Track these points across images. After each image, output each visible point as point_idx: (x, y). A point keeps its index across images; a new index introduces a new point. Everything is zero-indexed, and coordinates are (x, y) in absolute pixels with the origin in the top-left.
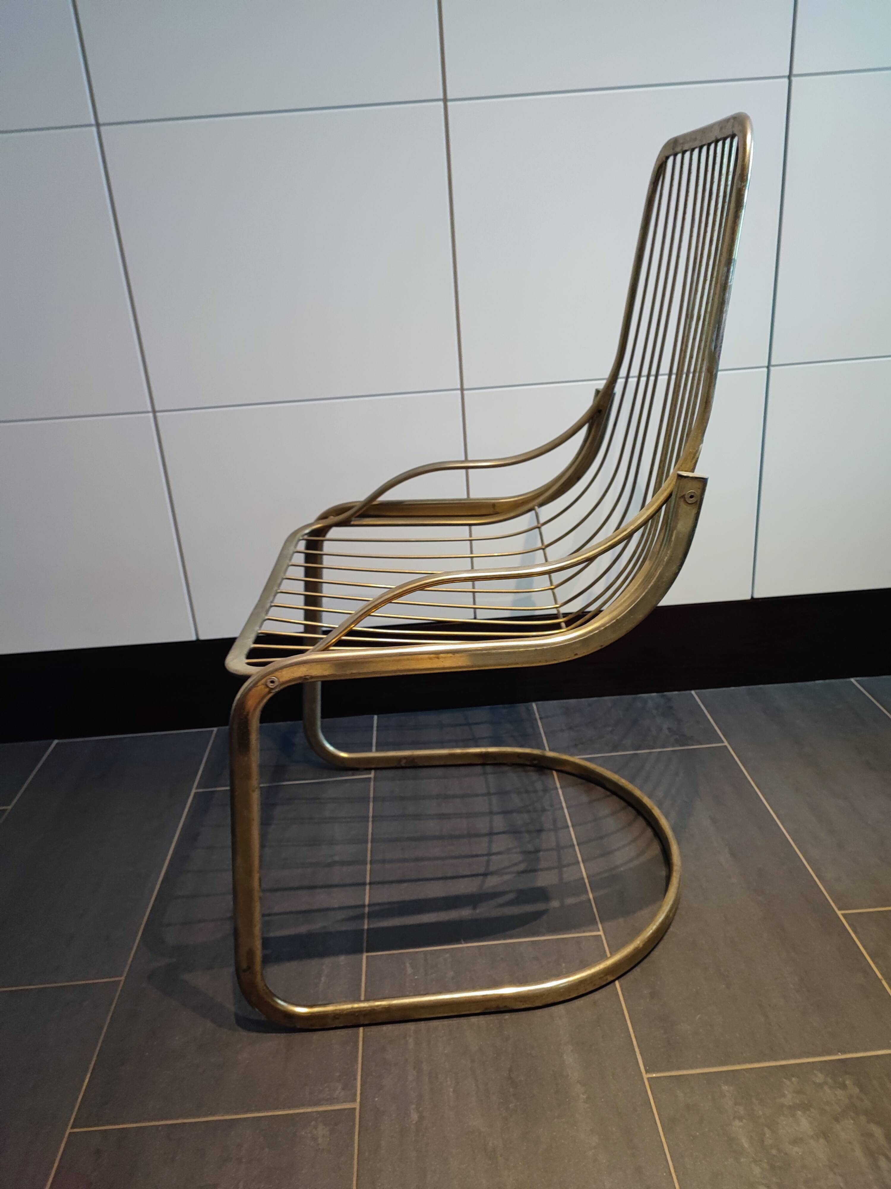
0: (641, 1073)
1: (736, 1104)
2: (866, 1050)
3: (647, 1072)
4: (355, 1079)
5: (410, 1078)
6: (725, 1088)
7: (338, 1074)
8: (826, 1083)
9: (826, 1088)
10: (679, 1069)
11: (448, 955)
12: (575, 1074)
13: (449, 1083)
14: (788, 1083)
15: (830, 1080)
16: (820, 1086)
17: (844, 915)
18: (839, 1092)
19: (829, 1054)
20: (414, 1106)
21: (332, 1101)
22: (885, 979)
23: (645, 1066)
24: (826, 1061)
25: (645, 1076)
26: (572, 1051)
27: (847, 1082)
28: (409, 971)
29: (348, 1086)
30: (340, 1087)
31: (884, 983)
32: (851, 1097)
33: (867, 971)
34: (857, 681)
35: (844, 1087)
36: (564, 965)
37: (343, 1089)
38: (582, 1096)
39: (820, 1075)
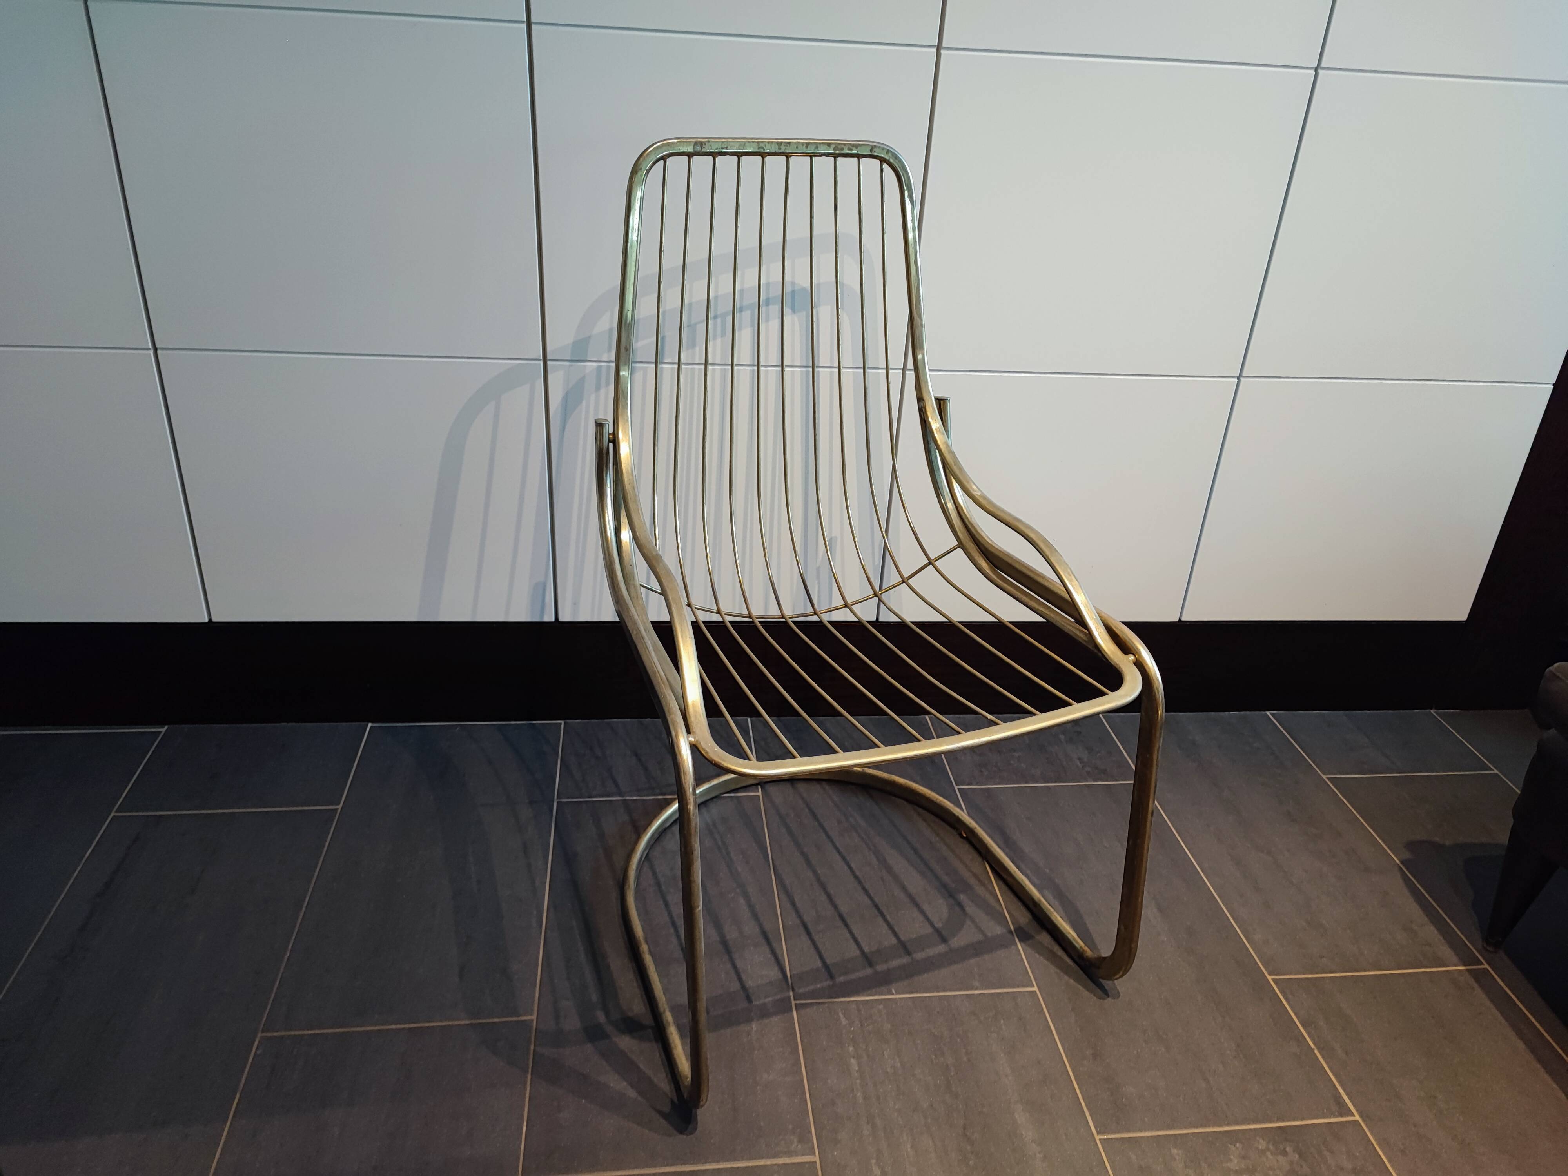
0: (1093, 1134)
1: (1186, 1167)
2: (1303, 1119)
3: (1098, 1133)
4: (810, 1132)
5: (866, 1132)
6: (1175, 1151)
7: (790, 1127)
8: (1268, 1149)
9: (1268, 1154)
10: (1129, 1131)
11: (881, 1007)
12: (1029, 1133)
13: (905, 1138)
14: (1232, 1147)
15: (1271, 1147)
16: (1263, 1152)
17: (1273, 980)
18: (1280, 1158)
19: (1270, 1122)
20: (874, 1161)
21: (789, 1154)
22: (1318, 1049)
23: (1096, 1127)
24: (1266, 1128)
25: (1098, 1137)
26: (1022, 1110)
27: (1287, 1149)
28: (844, 1021)
29: (804, 1138)
30: (795, 1140)
31: (1316, 1051)
32: (1291, 1163)
33: (1300, 1040)
34: (1272, 714)
35: (1284, 1153)
36: (1002, 1022)
37: (799, 1141)
38: (1038, 1155)
39: (1261, 1141)
